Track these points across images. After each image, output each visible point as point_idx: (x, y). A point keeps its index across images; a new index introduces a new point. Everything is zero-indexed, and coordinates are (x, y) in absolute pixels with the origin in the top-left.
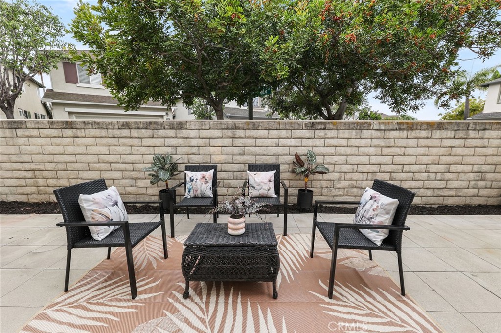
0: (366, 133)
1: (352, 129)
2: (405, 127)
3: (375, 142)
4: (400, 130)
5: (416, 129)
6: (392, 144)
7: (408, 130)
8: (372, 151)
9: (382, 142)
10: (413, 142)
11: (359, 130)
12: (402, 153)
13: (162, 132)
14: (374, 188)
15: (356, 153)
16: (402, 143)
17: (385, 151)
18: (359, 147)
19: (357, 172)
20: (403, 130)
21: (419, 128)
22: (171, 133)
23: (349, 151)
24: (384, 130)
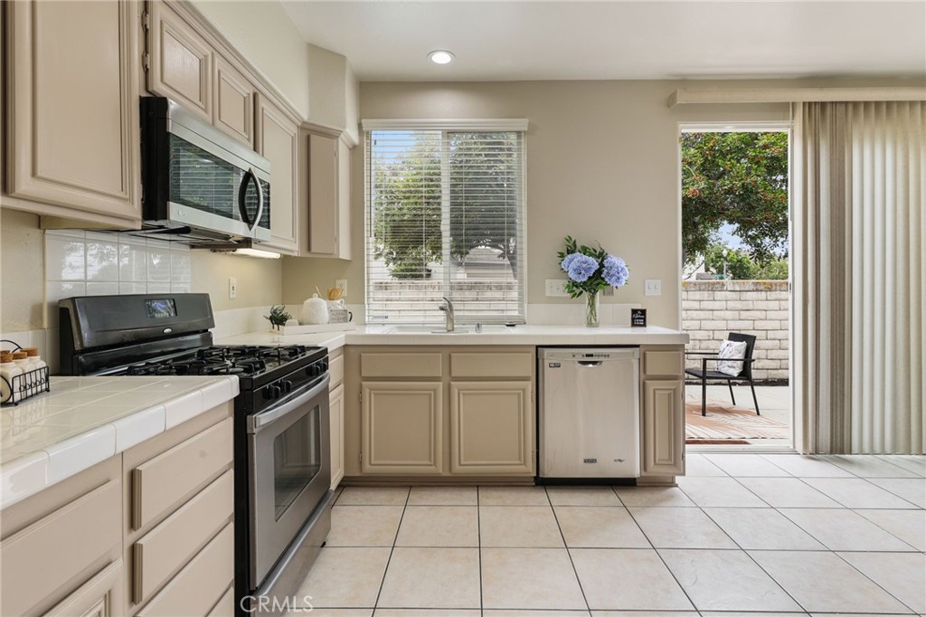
0: (719, 295)
1: (704, 290)
2: (762, 287)
3: (731, 304)
4: (757, 290)
5: (776, 290)
6: (750, 307)
7: (766, 291)
8: (729, 314)
9: (739, 305)
10: (774, 305)
11: (712, 290)
12: (763, 318)
13: (488, 294)
14: (729, 339)
15: (711, 317)
16: (762, 305)
17: (744, 314)
18: (713, 310)
19: (713, 339)
20: (761, 291)
21: (778, 288)
22: (498, 295)
23: (702, 314)
24: (740, 291)
